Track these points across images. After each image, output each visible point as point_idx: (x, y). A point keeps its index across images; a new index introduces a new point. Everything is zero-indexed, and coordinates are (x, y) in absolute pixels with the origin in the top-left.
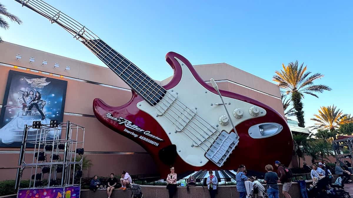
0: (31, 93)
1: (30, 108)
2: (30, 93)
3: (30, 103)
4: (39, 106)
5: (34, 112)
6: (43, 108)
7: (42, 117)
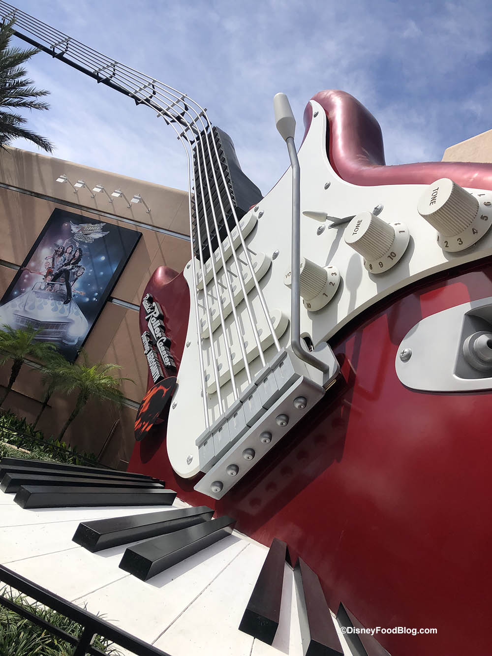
0: (69, 250)
2: (66, 251)
4: (71, 277)
5: (59, 286)
6: (75, 281)
7: (67, 298)
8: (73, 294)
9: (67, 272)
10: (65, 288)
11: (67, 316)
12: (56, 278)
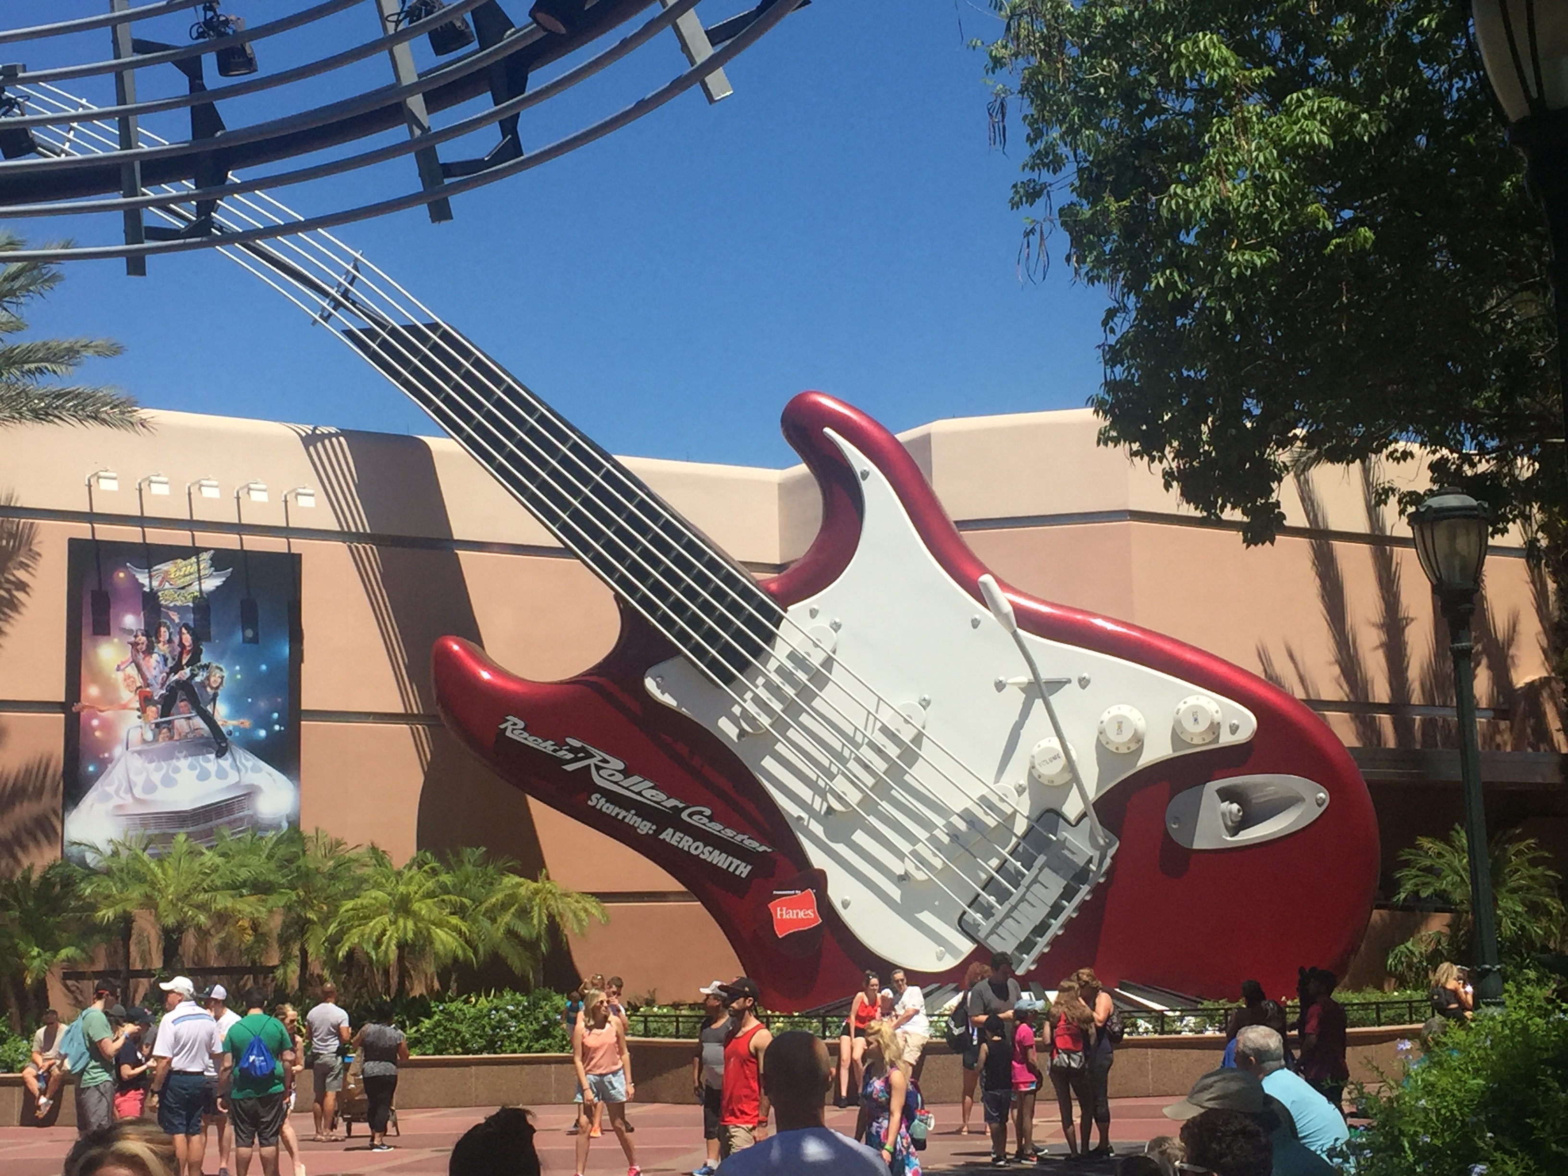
0: (163, 634)
2: (157, 638)
3: (163, 685)
4: (201, 695)
5: (183, 722)
6: (214, 699)
7: (217, 743)
8: (224, 730)
10: (199, 722)
11: (239, 782)
12: (167, 705)
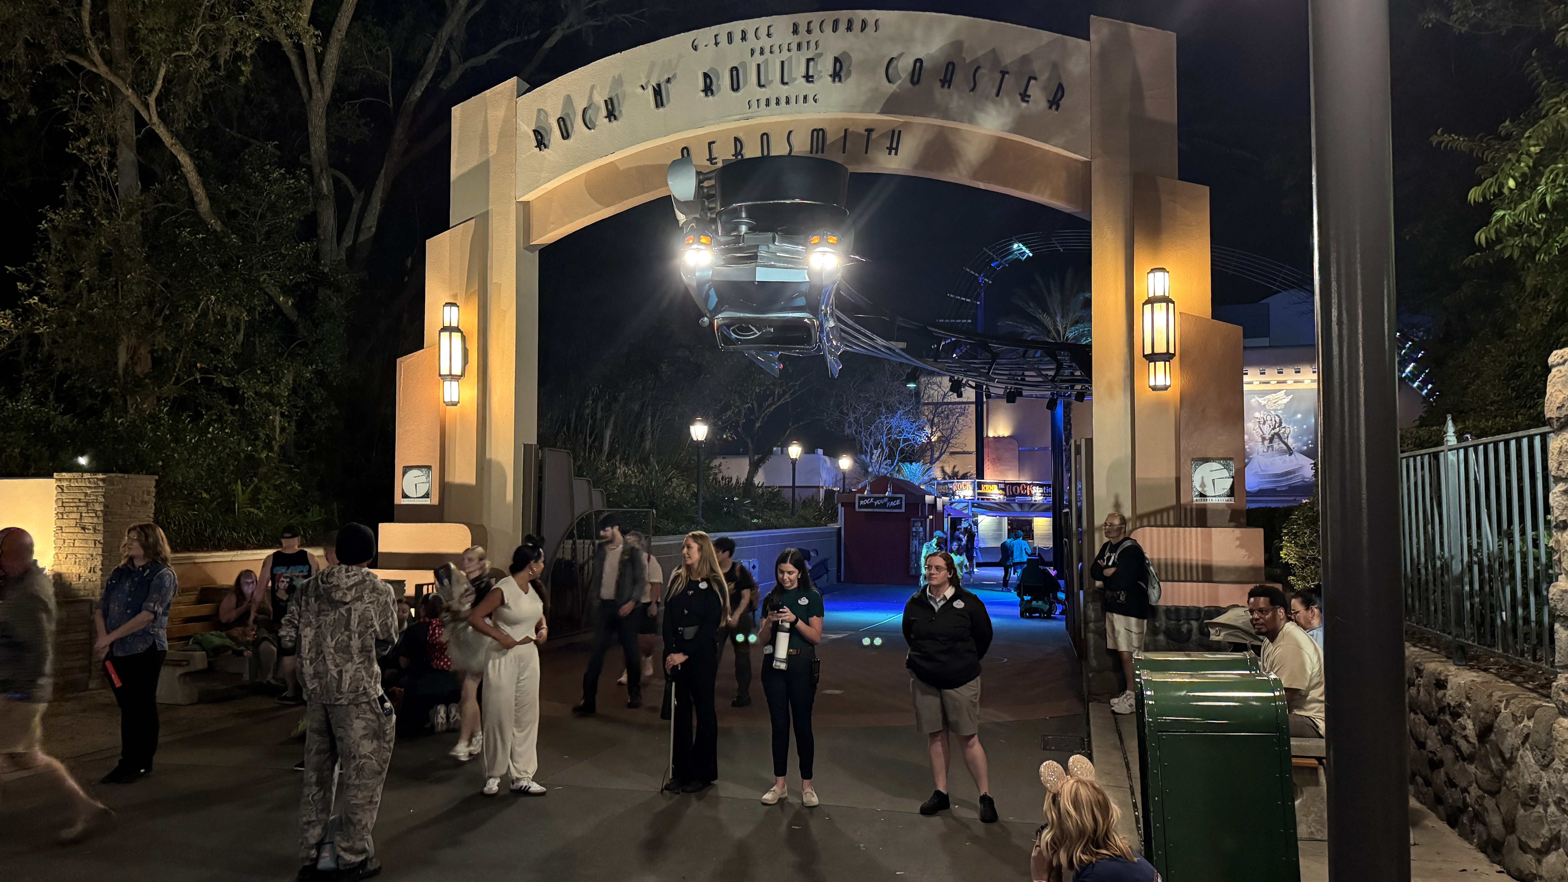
0: (1269, 418)
1: (1271, 440)
2: (1267, 419)
3: (1269, 434)
4: (1284, 437)
5: (1277, 445)
6: (1287, 438)
7: (1290, 451)
8: (1291, 447)
9: (1277, 434)
10: (1282, 445)
11: (1297, 464)
